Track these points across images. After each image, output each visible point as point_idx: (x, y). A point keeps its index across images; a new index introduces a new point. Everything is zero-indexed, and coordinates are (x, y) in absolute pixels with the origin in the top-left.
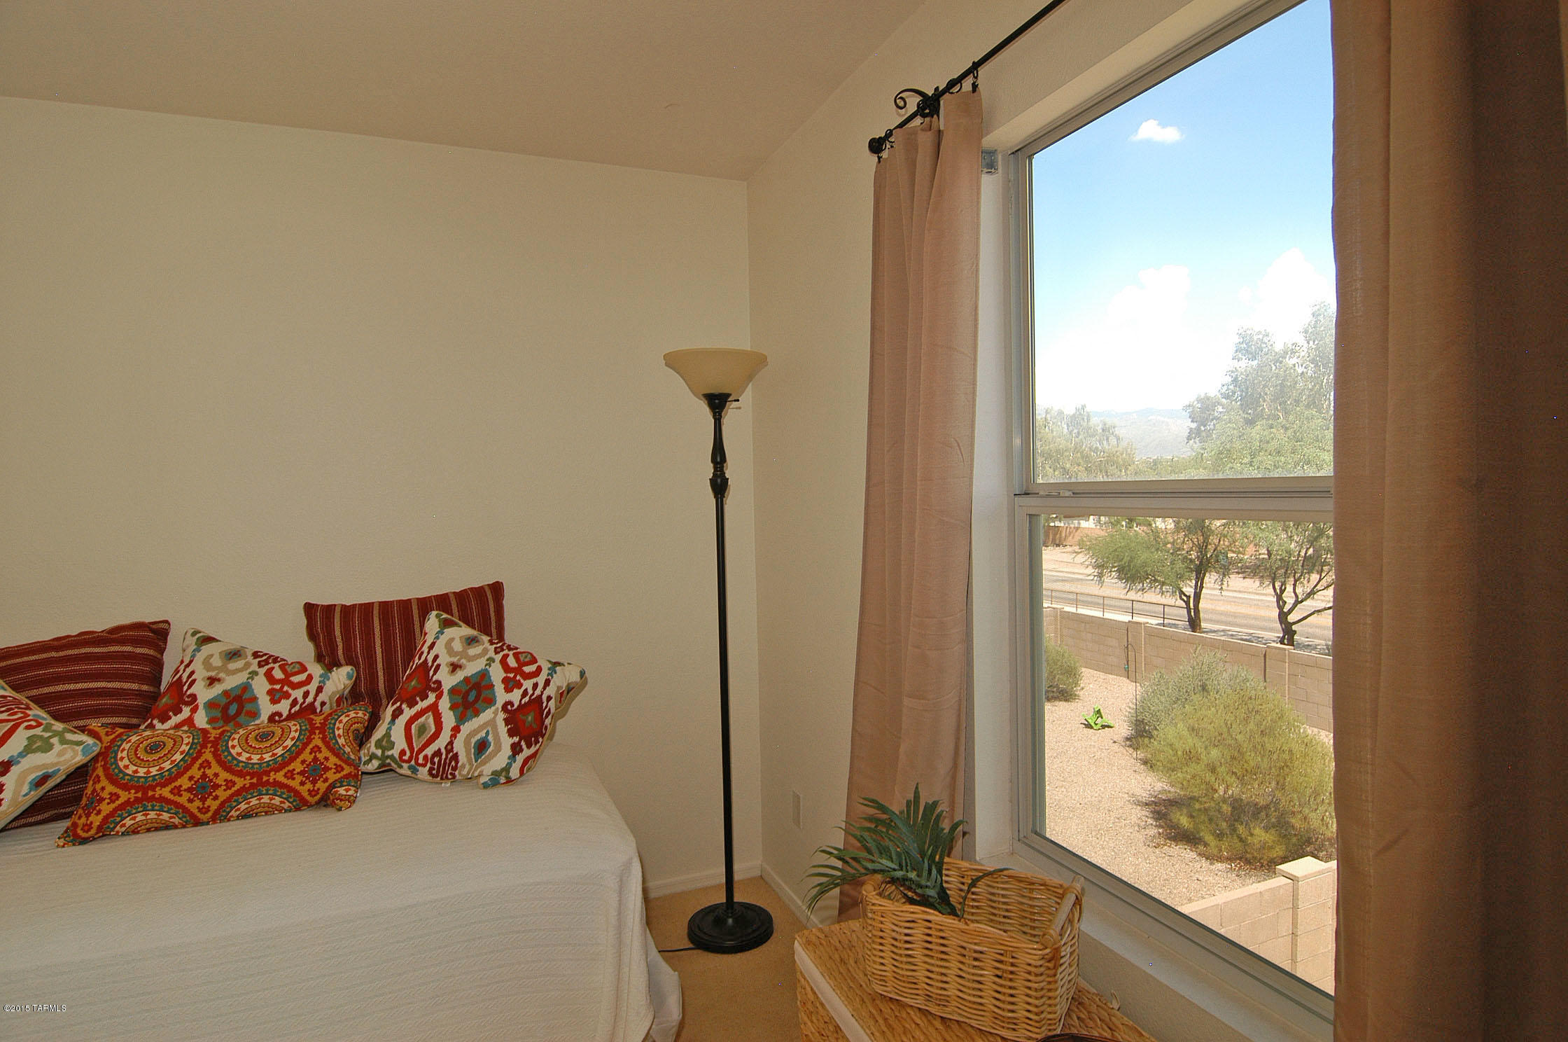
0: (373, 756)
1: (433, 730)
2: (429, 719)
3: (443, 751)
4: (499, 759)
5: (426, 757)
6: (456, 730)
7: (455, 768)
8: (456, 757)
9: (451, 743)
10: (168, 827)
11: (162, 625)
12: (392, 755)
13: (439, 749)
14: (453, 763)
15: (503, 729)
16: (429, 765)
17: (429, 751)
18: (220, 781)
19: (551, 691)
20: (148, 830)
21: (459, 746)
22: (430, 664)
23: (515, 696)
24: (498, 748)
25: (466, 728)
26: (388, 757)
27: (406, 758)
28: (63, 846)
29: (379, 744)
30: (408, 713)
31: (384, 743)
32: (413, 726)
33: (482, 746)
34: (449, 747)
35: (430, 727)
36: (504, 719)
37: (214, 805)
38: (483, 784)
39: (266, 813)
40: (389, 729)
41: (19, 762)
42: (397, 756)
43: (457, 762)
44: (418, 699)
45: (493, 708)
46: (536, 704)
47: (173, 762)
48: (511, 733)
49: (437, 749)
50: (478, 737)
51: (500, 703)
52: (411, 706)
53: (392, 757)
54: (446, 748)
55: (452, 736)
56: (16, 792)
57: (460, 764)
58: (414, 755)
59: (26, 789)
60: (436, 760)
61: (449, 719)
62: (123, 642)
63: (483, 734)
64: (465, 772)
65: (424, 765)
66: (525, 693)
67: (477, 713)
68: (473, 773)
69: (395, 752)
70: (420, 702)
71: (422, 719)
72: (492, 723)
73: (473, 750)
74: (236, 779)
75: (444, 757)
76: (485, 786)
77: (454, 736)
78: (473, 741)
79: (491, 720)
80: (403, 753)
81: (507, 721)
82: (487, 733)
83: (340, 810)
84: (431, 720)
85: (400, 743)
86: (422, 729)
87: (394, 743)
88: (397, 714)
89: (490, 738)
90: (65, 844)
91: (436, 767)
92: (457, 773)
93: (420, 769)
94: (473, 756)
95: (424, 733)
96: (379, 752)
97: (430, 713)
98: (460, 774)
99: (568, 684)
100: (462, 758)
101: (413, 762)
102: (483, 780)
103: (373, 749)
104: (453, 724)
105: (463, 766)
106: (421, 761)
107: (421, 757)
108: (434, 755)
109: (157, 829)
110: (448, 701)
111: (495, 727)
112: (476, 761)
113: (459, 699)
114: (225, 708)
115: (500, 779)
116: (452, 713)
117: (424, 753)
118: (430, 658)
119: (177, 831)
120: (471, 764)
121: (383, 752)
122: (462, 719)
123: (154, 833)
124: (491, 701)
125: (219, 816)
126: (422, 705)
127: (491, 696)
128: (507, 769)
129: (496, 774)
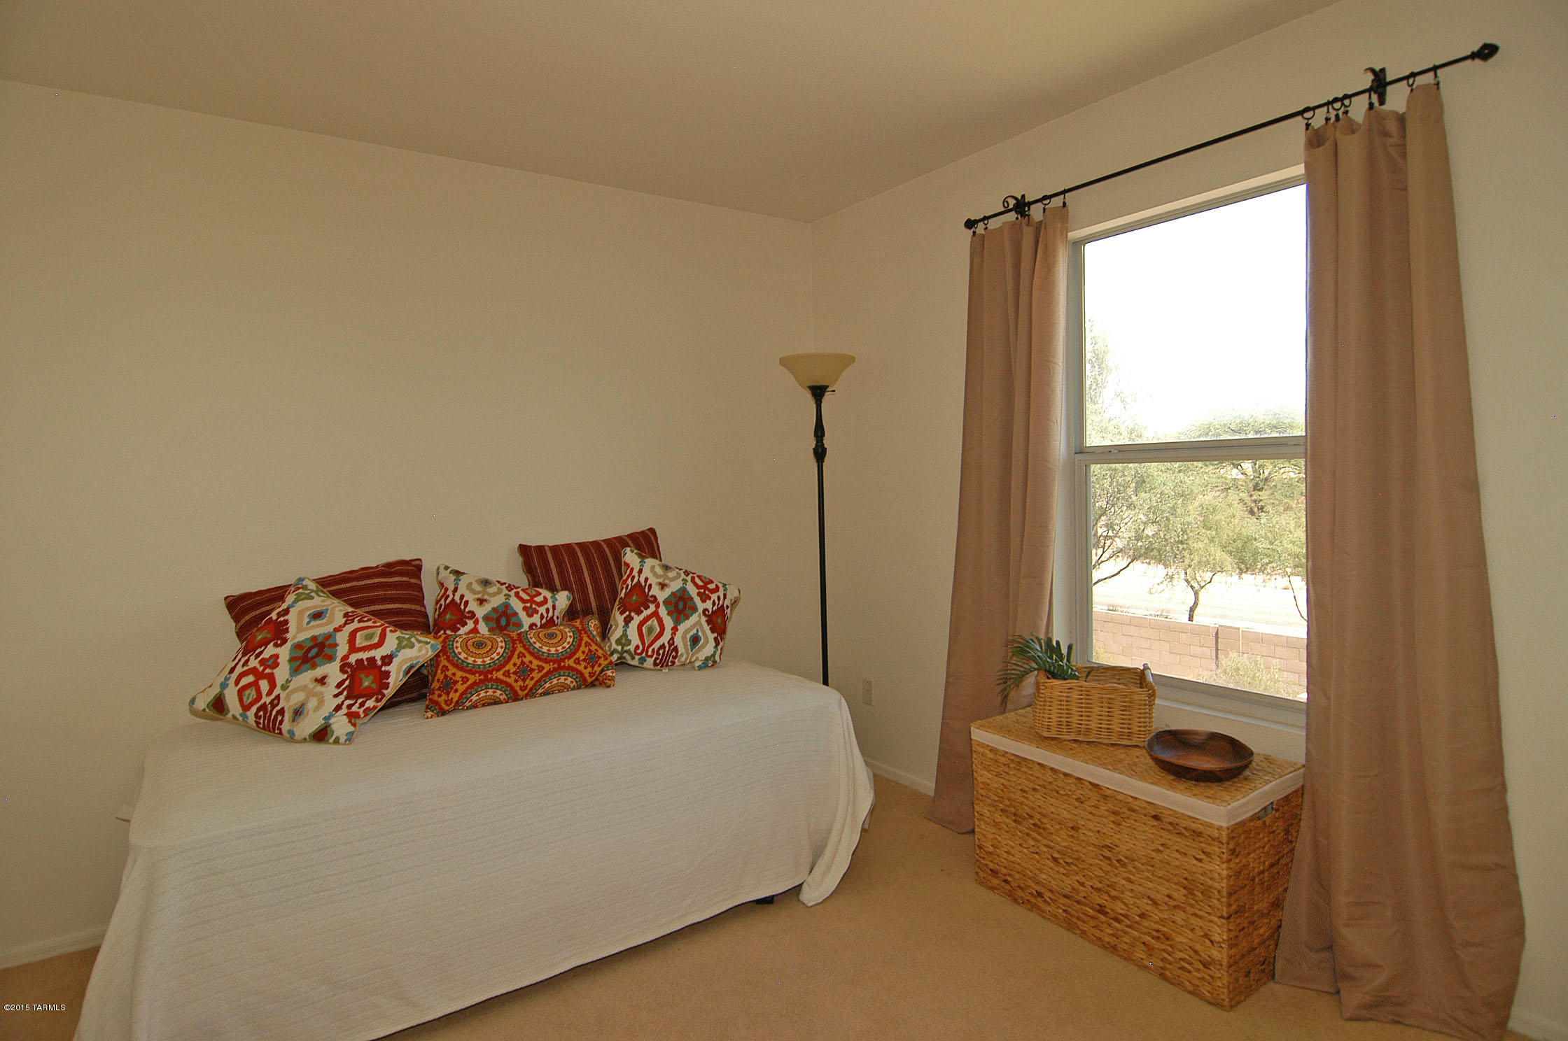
0: (615, 651)
1: (658, 630)
2: (654, 622)
3: (667, 645)
4: (709, 649)
5: (653, 650)
6: (675, 629)
7: (675, 657)
8: (676, 649)
9: (672, 639)
10: (496, 702)
11: (417, 562)
12: (629, 650)
13: (664, 644)
14: (674, 653)
15: (707, 628)
16: (655, 656)
17: (656, 645)
18: (533, 666)
19: (727, 602)
20: (484, 705)
21: (678, 641)
22: (643, 584)
23: (708, 605)
24: (707, 642)
25: (682, 627)
26: (626, 651)
27: (639, 651)
28: (431, 717)
29: (618, 642)
30: (637, 619)
31: (623, 641)
32: (644, 628)
33: (695, 640)
34: (671, 642)
35: (656, 628)
36: (706, 621)
37: (530, 683)
38: (698, 667)
39: (559, 691)
40: (626, 630)
41: (397, 656)
42: (632, 650)
43: (677, 652)
44: (642, 608)
45: (697, 613)
46: (721, 609)
47: (475, 661)
48: (713, 630)
49: (662, 643)
50: (691, 633)
51: (700, 610)
52: (639, 613)
53: (628, 652)
54: (669, 642)
55: (672, 634)
56: (397, 677)
57: (679, 654)
58: (645, 649)
59: (401, 675)
60: (661, 652)
61: (669, 622)
62: (401, 574)
63: (695, 631)
64: (683, 659)
65: (651, 656)
66: (714, 603)
67: (687, 618)
68: (691, 659)
69: (632, 648)
70: (645, 611)
71: (650, 622)
72: (699, 623)
73: (689, 643)
74: (544, 665)
75: (667, 649)
76: (700, 668)
77: (674, 634)
78: (688, 636)
79: (695, 622)
80: (637, 647)
81: (708, 622)
82: (697, 630)
83: (609, 687)
84: (656, 623)
85: (635, 641)
86: (650, 630)
87: (631, 641)
88: (628, 620)
89: (700, 634)
90: (432, 716)
91: (660, 657)
92: (676, 660)
93: (648, 659)
94: (689, 647)
95: (652, 632)
96: (619, 648)
97: (654, 618)
98: (679, 661)
99: (735, 598)
100: (681, 649)
101: (644, 655)
102: (698, 664)
103: (614, 646)
104: (672, 625)
105: (682, 655)
106: (650, 653)
107: (650, 650)
108: (659, 649)
109: (489, 704)
110: (665, 609)
111: (701, 626)
112: (692, 651)
113: (672, 608)
114: (498, 621)
115: (709, 663)
116: (669, 617)
117: (652, 647)
118: (642, 580)
119: (503, 705)
120: (688, 654)
121: (622, 648)
122: (677, 622)
123: (487, 708)
124: (694, 609)
125: (531, 694)
126: (646, 613)
127: (693, 605)
128: (713, 655)
129: (707, 659)
